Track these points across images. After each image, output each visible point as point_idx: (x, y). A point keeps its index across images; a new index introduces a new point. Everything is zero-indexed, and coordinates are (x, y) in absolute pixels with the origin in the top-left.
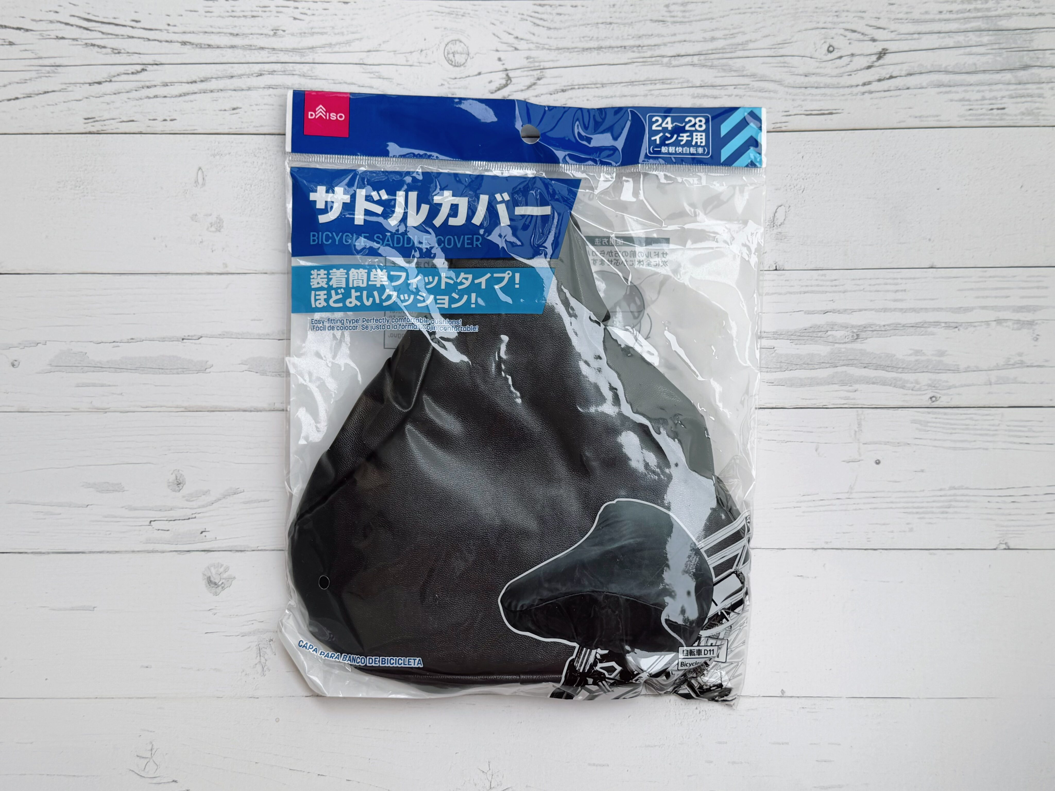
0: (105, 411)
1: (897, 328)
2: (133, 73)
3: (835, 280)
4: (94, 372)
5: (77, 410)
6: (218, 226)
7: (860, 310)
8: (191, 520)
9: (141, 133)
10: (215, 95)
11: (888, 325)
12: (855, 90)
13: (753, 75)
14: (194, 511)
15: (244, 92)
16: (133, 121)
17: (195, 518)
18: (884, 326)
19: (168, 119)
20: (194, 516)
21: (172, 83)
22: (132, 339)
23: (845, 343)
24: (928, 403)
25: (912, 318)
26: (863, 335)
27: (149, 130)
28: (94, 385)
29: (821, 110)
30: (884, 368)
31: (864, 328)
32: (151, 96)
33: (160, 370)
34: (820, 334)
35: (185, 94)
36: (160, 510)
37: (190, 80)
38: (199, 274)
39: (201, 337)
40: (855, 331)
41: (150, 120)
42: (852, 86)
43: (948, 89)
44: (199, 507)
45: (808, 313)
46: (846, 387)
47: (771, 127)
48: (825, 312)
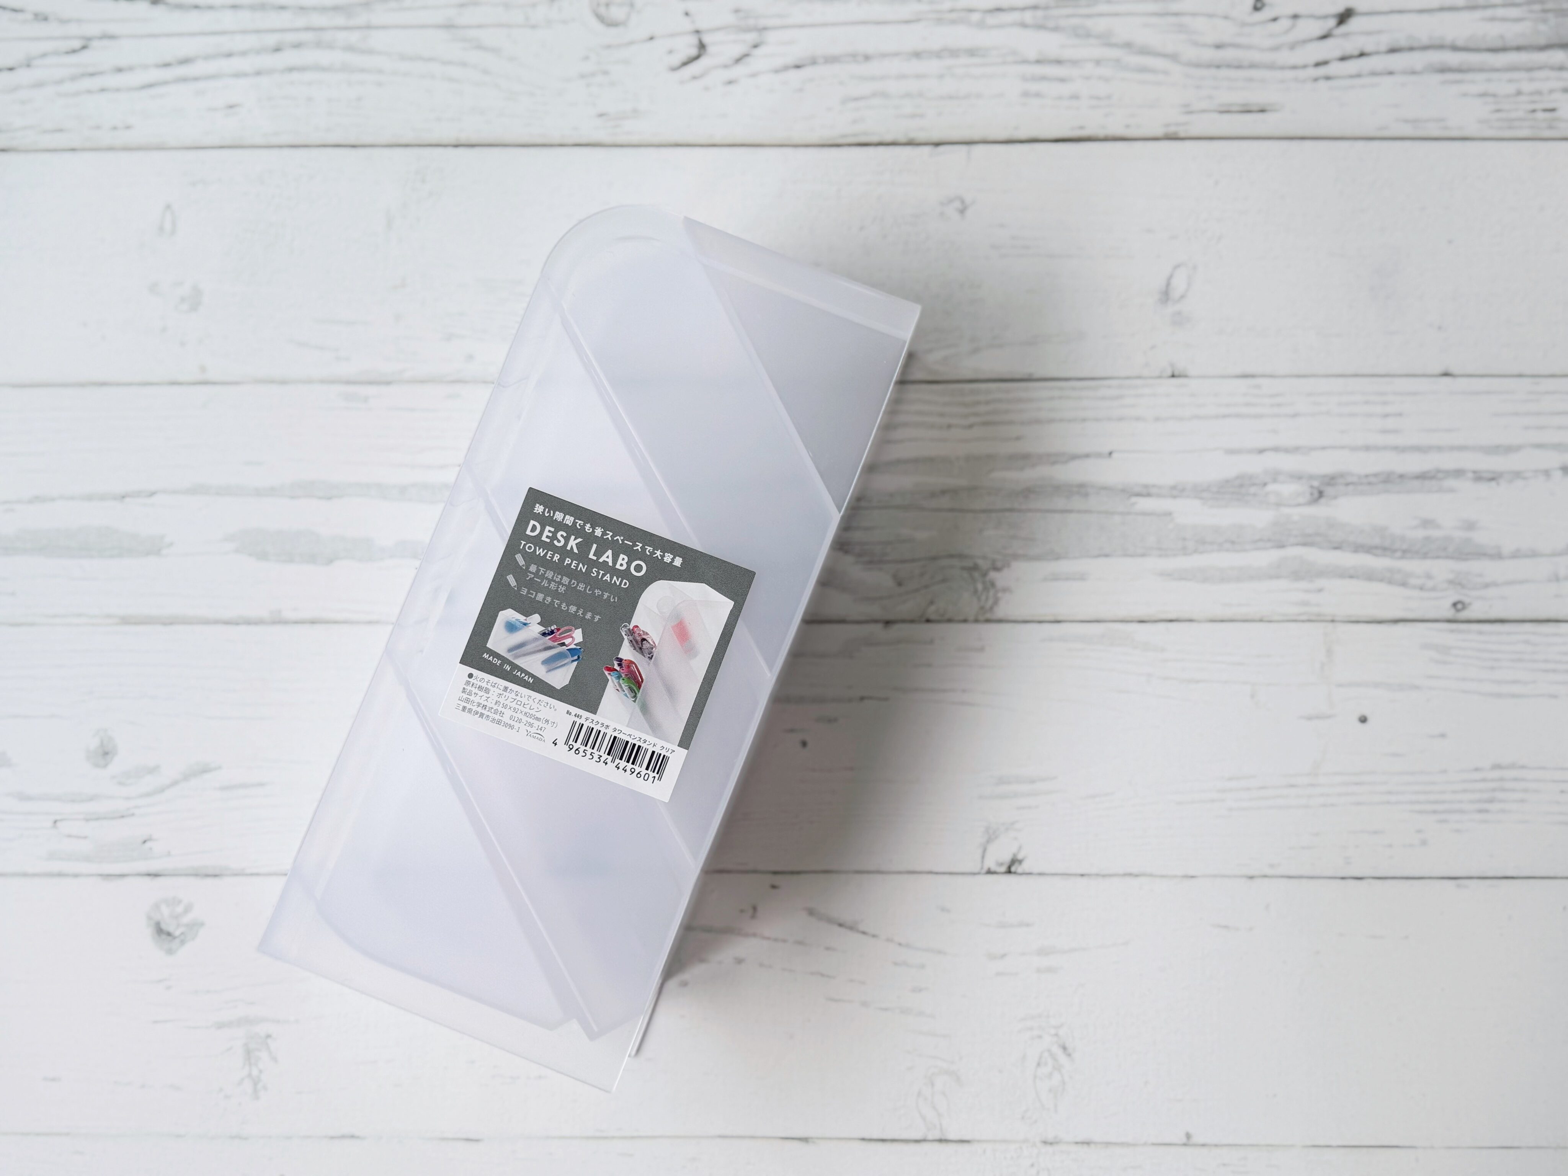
1: (1389, 480)
2: (66, 53)
3: (1277, 395)
6: (194, 302)
7: (1324, 448)
8: (125, 820)
9: (72, 150)
10: (201, 85)
11: (1374, 475)
12: (1301, 74)
13: (1127, 45)
14: (130, 803)
15: (248, 79)
16: (61, 130)
17: (133, 815)
18: (1367, 476)
19: (120, 125)
20: (130, 812)
21: (129, 68)
22: (37, 497)
23: (1299, 505)
24: (1450, 613)
25: (1414, 464)
26: (1329, 491)
27: (87, 144)
29: (1244, 105)
30: (1371, 550)
31: (1331, 480)
32: (94, 88)
33: (82, 552)
34: (1253, 490)
35: (152, 85)
36: (74, 801)
37: (160, 62)
38: (154, 384)
39: (155, 492)
40: (1316, 484)
41: (90, 128)
42: (1294, 67)
43: (1458, 76)
44: (141, 796)
45: (1231, 452)
46: (1303, 585)
47: (1159, 131)
48: (1261, 451)
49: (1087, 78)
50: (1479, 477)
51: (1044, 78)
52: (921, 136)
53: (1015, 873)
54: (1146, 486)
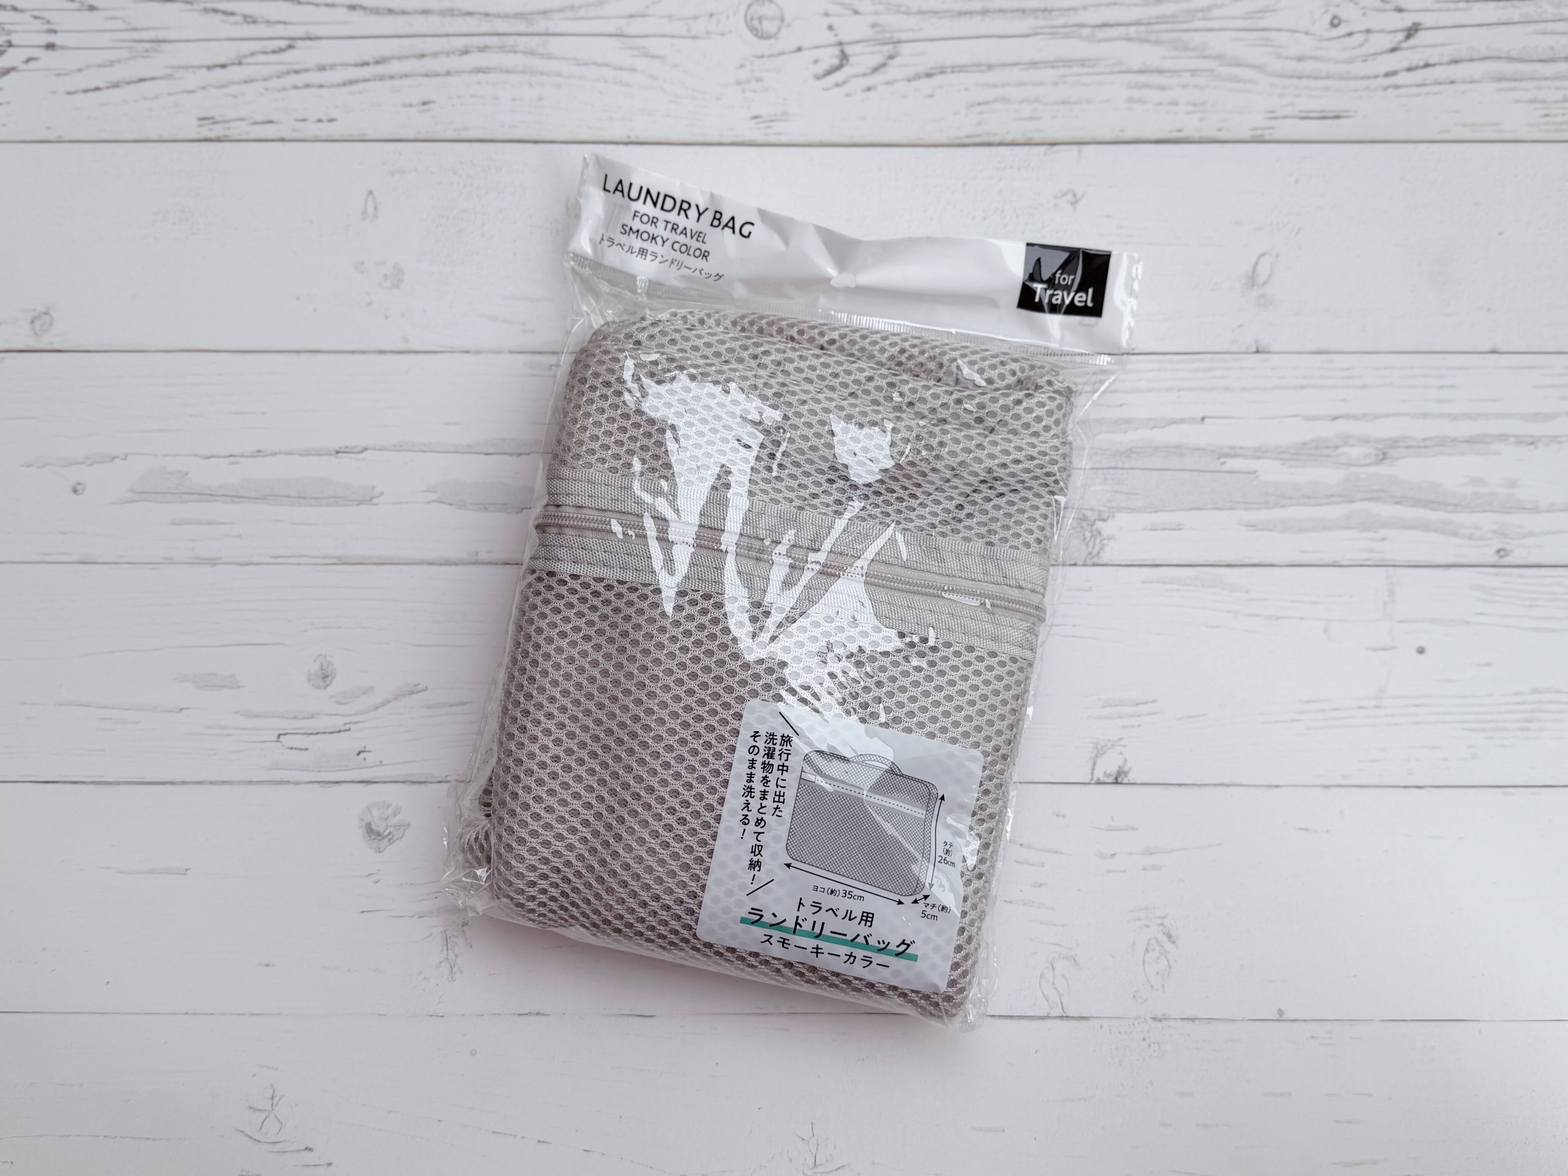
0: (212, 562)
1: (1443, 443)
2: (274, 52)
3: (1348, 369)
4: (199, 501)
5: (170, 561)
6: (396, 279)
7: (1387, 416)
8: (342, 734)
9: (282, 140)
10: (397, 83)
11: (1430, 439)
12: (1373, 83)
13: (1219, 57)
14: (347, 720)
15: (440, 79)
16: (271, 122)
17: (349, 730)
18: (1424, 440)
19: (325, 118)
20: (347, 727)
21: (332, 67)
22: (259, 451)
23: (1366, 465)
24: (1494, 559)
25: (1466, 429)
26: (1392, 453)
27: (295, 135)
28: (198, 522)
29: (1322, 112)
30: (1427, 504)
31: (1394, 443)
32: (300, 84)
33: (302, 500)
34: (1326, 452)
35: (351, 82)
36: (295, 718)
37: (359, 61)
38: (364, 352)
39: (366, 449)
40: (1380, 446)
41: (297, 120)
42: (1367, 77)
43: (1512, 84)
44: (357, 714)
45: (1309, 418)
46: (1370, 535)
47: (1247, 134)
48: (1334, 418)
49: (1185, 86)
50: (1522, 441)
51: (1147, 86)
52: (1038, 137)
53: (1121, 783)
54: (1233, 448)
